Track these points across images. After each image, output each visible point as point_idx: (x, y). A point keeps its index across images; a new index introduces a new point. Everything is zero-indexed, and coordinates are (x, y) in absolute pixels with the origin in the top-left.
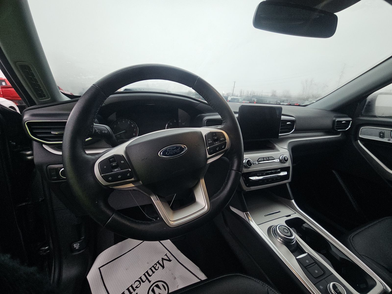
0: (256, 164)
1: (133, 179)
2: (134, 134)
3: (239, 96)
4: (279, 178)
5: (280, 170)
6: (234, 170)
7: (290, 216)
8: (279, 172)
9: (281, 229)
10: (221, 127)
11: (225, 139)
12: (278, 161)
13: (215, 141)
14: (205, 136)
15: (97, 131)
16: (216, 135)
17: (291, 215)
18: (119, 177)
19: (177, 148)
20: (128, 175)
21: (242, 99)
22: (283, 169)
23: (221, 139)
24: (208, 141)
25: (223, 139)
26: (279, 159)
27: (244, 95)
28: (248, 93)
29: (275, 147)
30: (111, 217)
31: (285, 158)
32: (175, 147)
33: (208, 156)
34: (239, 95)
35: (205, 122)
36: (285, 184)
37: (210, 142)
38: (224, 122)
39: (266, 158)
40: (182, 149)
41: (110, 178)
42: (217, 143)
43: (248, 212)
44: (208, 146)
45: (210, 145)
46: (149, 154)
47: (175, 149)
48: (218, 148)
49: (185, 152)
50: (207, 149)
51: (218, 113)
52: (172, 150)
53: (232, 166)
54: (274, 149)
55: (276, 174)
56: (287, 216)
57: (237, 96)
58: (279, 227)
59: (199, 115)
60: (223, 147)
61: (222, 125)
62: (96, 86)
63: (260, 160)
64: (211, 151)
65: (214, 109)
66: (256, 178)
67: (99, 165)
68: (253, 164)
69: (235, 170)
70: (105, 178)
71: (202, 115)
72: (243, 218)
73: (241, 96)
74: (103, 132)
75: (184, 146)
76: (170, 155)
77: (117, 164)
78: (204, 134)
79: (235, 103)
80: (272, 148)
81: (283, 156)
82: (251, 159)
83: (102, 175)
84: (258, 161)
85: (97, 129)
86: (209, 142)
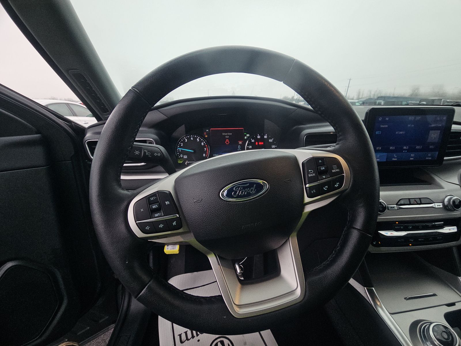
0: (393, 209)
1: (180, 231)
2: (204, 155)
3: (355, 99)
4: (441, 238)
5: (443, 223)
6: (356, 228)
7: (453, 304)
8: (441, 227)
9: (437, 332)
10: (333, 148)
11: (342, 171)
12: (440, 207)
13: (321, 173)
14: (303, 164)
15: (147, 154)
16: (324, 163)
17: (456, 304)
18: (160, 226)
19: (252, 184)
20: (174, 223)
21: (361, 103)
22: (448, 222)
23: (333, 171)
24: (308, 173)
25: (337, 170)
26: (443, 202)
27: (363, 97)
28: (371, 93)
29: (434, 180)
30: (147, 284)
31: (455, 201)
32: (248, 183)
33: (307, 199)
34: (355, 97)
35: (303, 137)
36: (450, 248)
37: (311, 175)
38: (340, 140)
39: (415, 199)
40: (260, 187)
41: (147, 228)
42: (325, 179)
43: (373, 288)
44: (307, 183)
45: (311, 180)
46: (205, 194)
47: (247, 187)
48: (327, 187)
49: (265, 192)
50: (306, 188)
51: (328, 124)
52: (243, 189)
53: (353, 220)
54: (430, 184)
55: (435, 229)
56: (449, 305)
57: (353, 99)
58: (435, 328)
59: (294, 128)
60: (337, 186)
61: (337, 145)
62: (134, 90)
63: (402, 202)
64: (312, 192)
65: (323, 115)
66: (391, 234)
67: (135, 206)
68: (388, 209)
69: (359, 230)
70: (141, 227)
71: (299, 128)
72: (364, 295)
73: (358, 99)
74: (155, 154)
75: (263, 182)
76: (238, 197)
77: (160, 206)
78: (301, 161)
79: (357, 107)
80: (427, 182)
81: (451, 198)
82: (384, 201)
83: (137, 222)
84: (399, 203)
85: (147, 151)
86: (309, 175)
